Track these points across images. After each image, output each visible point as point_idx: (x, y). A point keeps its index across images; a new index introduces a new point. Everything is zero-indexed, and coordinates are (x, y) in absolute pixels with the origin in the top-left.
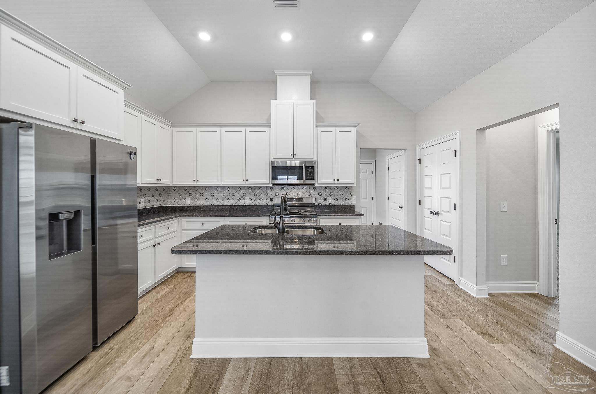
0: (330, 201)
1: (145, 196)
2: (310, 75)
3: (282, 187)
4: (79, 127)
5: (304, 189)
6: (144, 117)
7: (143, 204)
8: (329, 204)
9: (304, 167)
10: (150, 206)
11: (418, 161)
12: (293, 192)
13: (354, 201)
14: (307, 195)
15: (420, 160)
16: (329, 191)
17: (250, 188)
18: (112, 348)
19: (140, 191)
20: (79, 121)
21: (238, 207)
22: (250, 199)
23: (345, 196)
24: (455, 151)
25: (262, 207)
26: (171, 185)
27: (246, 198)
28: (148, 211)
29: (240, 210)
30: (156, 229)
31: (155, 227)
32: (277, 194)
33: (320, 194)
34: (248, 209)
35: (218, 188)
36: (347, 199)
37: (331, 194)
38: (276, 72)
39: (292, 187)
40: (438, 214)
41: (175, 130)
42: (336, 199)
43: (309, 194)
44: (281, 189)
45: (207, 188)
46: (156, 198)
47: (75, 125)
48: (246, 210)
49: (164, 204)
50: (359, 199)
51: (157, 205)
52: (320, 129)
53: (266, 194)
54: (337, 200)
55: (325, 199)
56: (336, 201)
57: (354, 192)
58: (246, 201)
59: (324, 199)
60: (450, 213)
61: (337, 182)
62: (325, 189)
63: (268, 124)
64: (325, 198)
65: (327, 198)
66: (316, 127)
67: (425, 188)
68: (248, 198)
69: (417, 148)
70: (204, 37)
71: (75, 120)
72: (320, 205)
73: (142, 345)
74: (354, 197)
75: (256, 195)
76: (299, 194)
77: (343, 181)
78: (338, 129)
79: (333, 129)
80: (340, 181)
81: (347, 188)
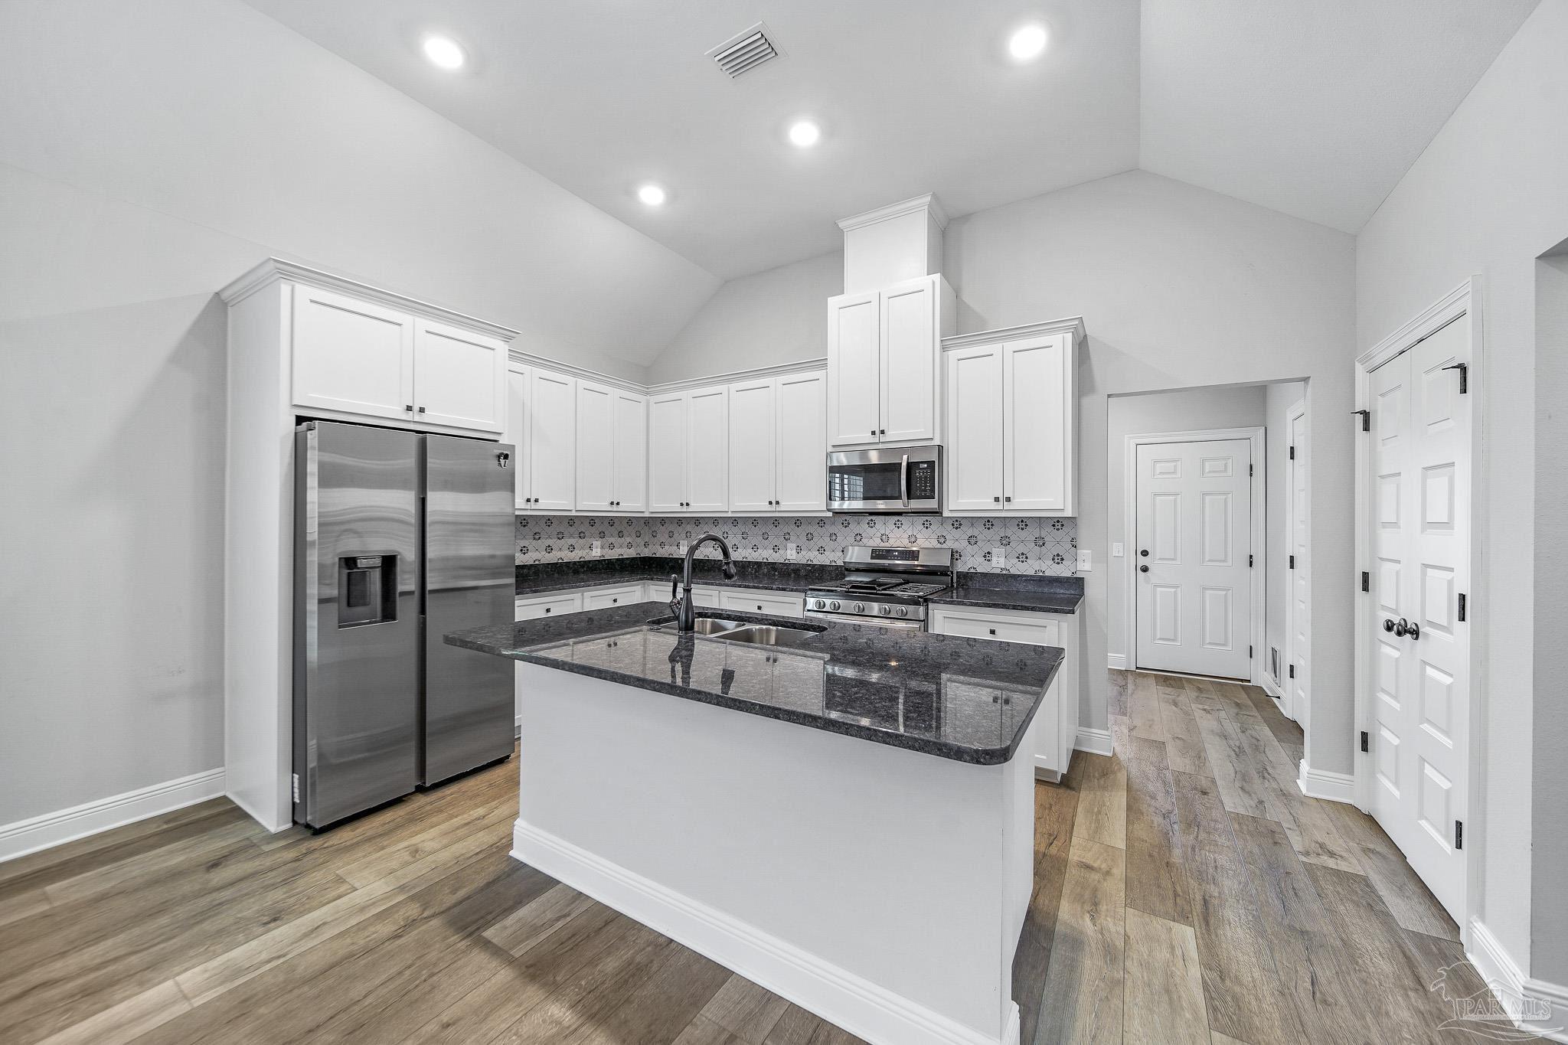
0: (1002, 560)
1: (602, 535)
2: (926, 207)
3: (872, 520)
4: (417, 419)
5: (928, 526)
6: (583, 383)
7: (599, 550)
8: (998, 571)
9: (904, 464)
10: (613, 554)
11: (1359, 418)
12: (898, 532)
13: (1084, 565)
14: (934, 544)
15: (1366, 415)
16: (997, 532)
18: (443, 797)
19: (592, 526)
20: (416, 408)
21: (773, 566)
22: (799, 549)
23: (1051, 548)
24: (1463, 369)
25: (822, 568)
26: (647, 515)
27: (789, 545)
28: (608, 564)
29: (776, 573)
30: (585, 600)
31: (583, 595)
32: (859, 538)
33: (973, 541)
34: (793, 570)
36: (1059, 559)
37: (1005, 542)
38: (841, 225)
39: (896, 518)
40: (1415, 633)
41: (652, 398)
42: (1023, 557)
43: (942, 540)
44: (868, 524)
46: (629, 540)
47: (409, 416)
48: (790, 575)
49: (646, 553)
50: (1102, 556)
51: (631, 553)
52: (951, 354)
53: (834, 537)
54: (1024, 559)
55: (987, 556)
56: (1023, 562)
57: (1084, 534)
58: (789, 551)
59: (985, 556)
60: (1451, 633)
61: (1009, 506)
62: (987, 526)
63: (820, 359)
64: (989, 553)
65: (994, 551)
66: (944, 349)
67: (1384, 527)
68: (795, 545)
69: (1358, 366)
70: (651, 196)
71: (409, 408)
72: (972, 570)
73: (477, 806)
74: (1084, 553)
75: (810, 537)
76: (913, 539)
77: (1027, 502)
78: (1011, 345)
79: (994, 348)
80: (1016, 503)
81: (1058, 523)
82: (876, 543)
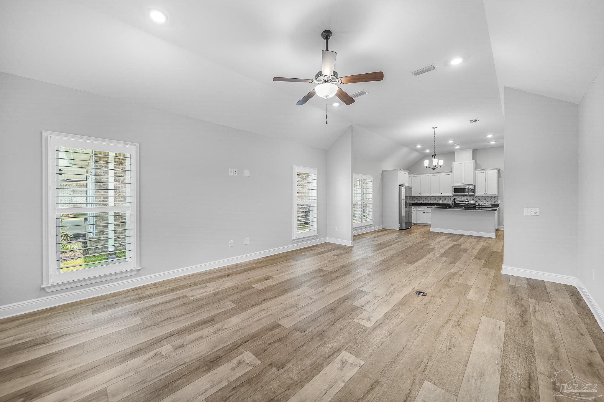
0: (484, 202)
2: (472, 150)
8: (484, 204)
9: (468, 188)
12: (464, 198)
13: (499, 202)
14: (471, 200)
16: (484, 198)
17: (443, 197)
22: (443, 201)
23: (494, 200)
33: (479, 199)
35: (428, 197)
36: (495, 202)
39: (463, 196)
41: (412, 176)
43: (473, 199)
44: (458, 197)
45: (424, 197)
50: (502, 201)
52: (477, 172)
55: (482, 202)
56: (488, 202)
57: (499, 198)
58: (441, 201)
61: (486, 194)
62: (482, 197)
63: (451, 171)
66: (475, 171)
75: (445, 199)
76: (467, 199)
77: (490, 193)
78: (488, 171)
79: (484, 171)
80: (488, 194)
81: (495, 196)
82: (460, 200)
